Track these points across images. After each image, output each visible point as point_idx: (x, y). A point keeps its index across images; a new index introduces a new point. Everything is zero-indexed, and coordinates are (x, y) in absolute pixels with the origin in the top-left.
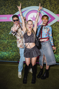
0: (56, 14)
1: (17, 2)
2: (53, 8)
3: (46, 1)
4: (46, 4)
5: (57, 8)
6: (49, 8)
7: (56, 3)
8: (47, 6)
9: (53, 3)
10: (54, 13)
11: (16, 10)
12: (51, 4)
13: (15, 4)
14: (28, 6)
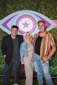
0: (52, 19)
1: (5, 5)
2: (49, 12)
3: (40, 4)
4: (40, 8)
5: (54, 13)
6: (44, 12)
7: (52, 7)
8: (41, 10)
9: (48, 7)
10: (50, 18)
11: (4, 15)
12: (46, 8)
13: (4, 7)
14: (19, 10)
